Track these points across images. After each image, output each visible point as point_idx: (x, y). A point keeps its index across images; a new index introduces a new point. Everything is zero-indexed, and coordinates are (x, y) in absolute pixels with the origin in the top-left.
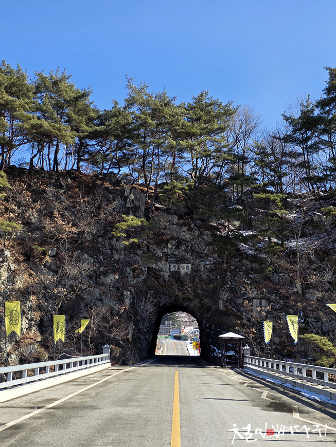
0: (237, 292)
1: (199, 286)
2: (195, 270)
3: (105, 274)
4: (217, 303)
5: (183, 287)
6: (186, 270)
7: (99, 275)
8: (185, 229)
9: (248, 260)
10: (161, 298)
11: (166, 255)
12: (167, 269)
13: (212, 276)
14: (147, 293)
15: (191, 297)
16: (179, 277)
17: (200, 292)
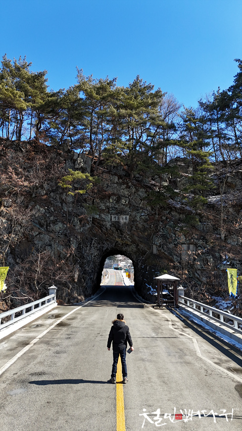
0: (168, 239)
1: (136, 233)
2: (133, 221)
3: (55, 222)
4: (150, 248)
5: (122, 234)
6: (124, 220)
7: (49, 223)
8: (124, 186)
9: (176, 212)
10: (104, 244)
11: (108, 208)
12: (109, 219)
13: (146, 226)
14: (92, 239)
15: (129, 243)
16: (119, 226)
17: (137, 239)
